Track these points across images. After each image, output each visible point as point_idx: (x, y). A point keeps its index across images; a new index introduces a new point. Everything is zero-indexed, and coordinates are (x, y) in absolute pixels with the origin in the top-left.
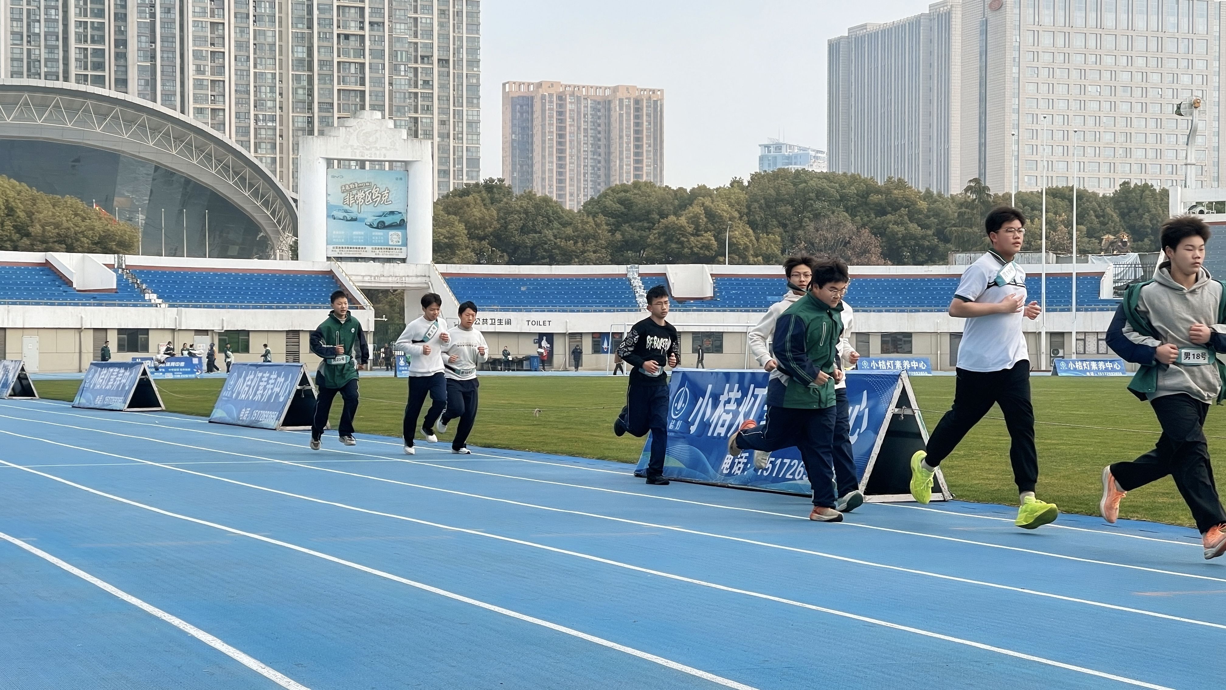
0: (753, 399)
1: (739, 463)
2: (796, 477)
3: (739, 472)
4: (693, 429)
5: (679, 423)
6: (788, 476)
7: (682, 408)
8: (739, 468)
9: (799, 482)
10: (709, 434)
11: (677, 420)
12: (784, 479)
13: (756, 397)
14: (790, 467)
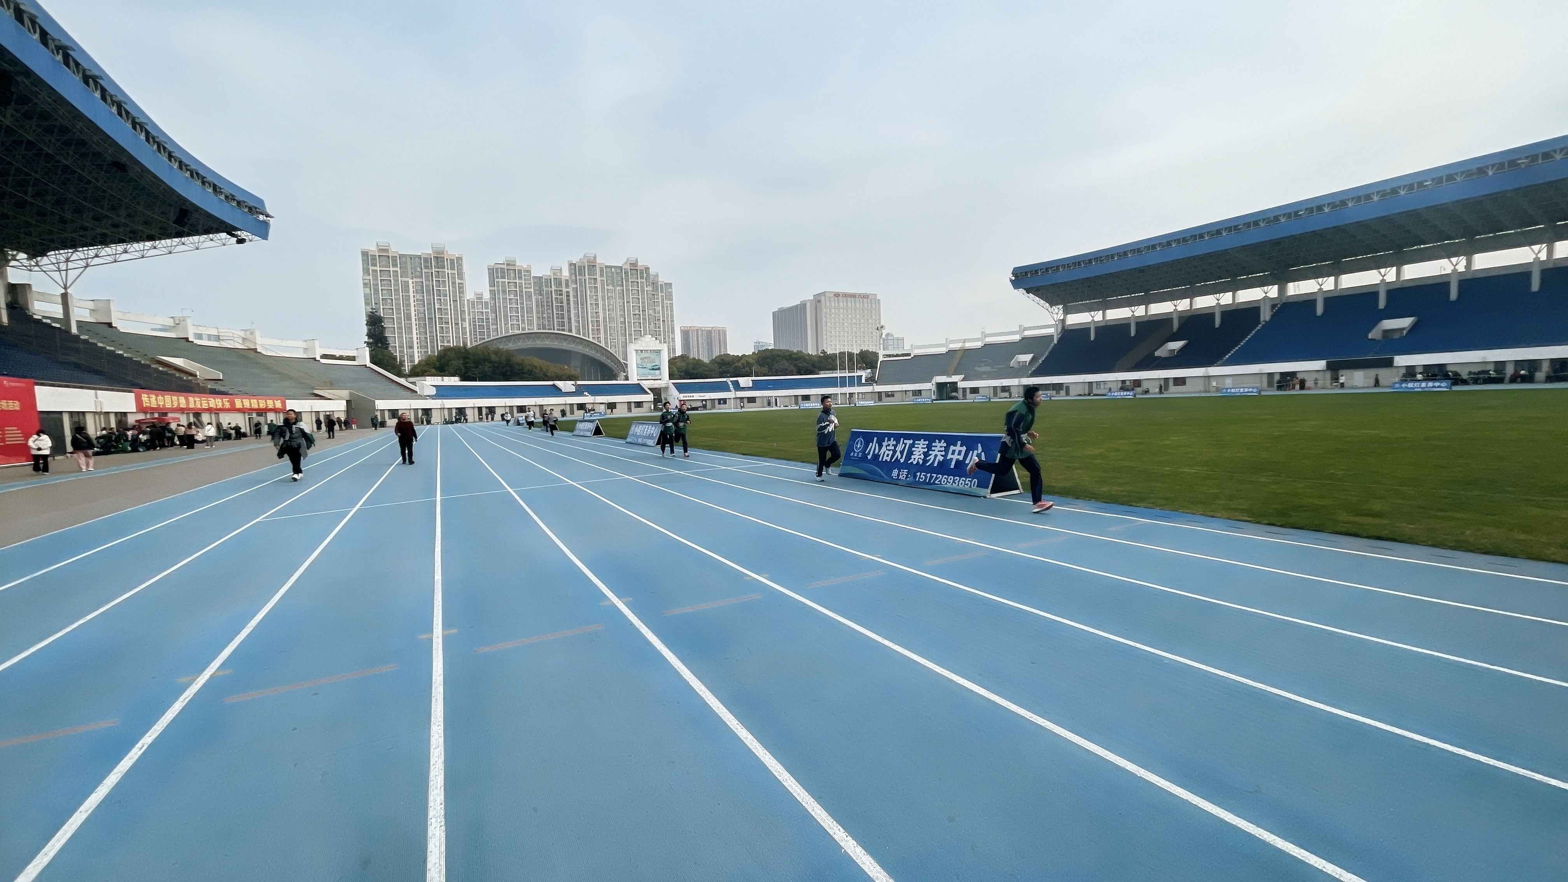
0: (904, 445)
1: (902, 474)
2: (942, 483)
3: (904, 479)
4: (869, 457)
5: (860, 454)
6: (936, 482)
7: (860, 447)
8: (903, 477)
9: (945, 486)
10: (880, 460)
11: (858, 453)
12: (934, 483)
13: (906, 444)
14: (936, 478)
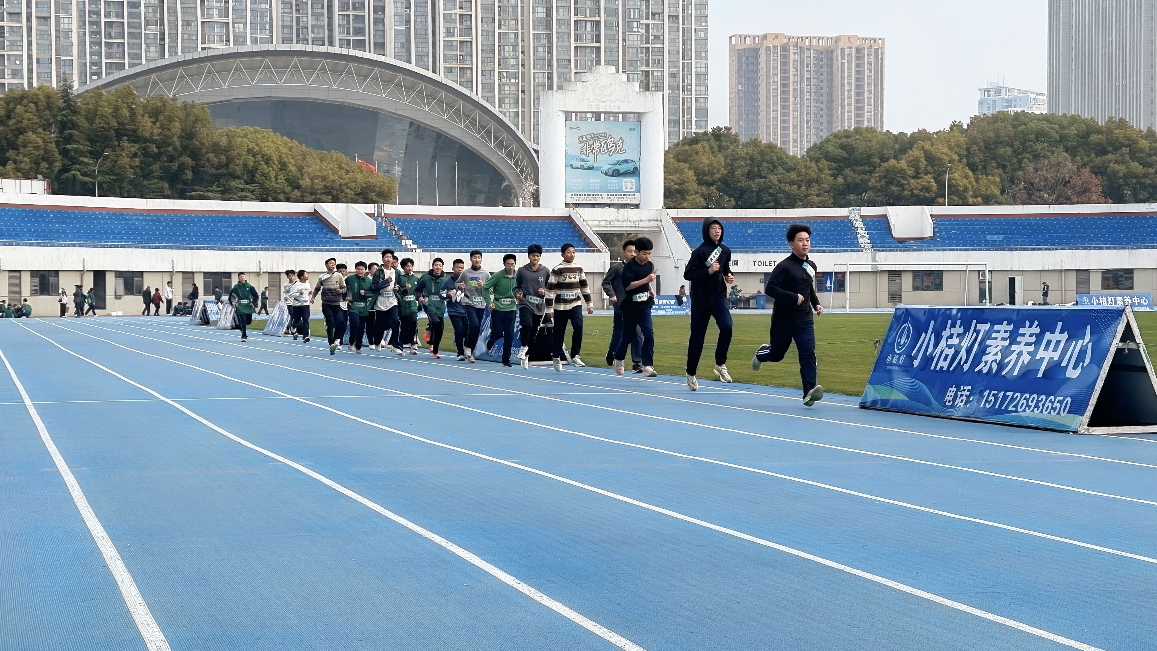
0: (975, 334)
1: (962, 395)
2: (1019, 409)
3: (962, 404)
4: (916, 363)
5: (902, 358)
6: (1011, 408)
7: (905, 343)
8: (962, 401)
9: (1022, 414)
10: (932, 368)
11: (900, 355)
12: (1007, 411)
13: (978, 332)
14: (1013, 399)
